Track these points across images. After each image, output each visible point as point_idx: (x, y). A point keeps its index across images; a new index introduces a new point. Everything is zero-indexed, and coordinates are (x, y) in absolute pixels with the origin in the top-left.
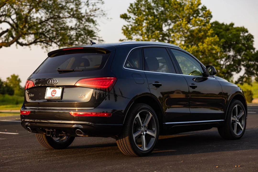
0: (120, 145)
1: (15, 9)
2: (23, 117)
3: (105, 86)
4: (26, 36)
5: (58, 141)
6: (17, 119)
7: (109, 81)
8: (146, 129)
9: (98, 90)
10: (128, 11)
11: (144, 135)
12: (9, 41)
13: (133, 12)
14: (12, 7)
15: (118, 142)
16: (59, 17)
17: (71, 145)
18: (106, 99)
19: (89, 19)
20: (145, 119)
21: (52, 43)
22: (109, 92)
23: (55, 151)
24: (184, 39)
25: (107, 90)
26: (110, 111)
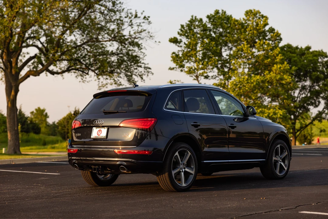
1: (44, 31)
2: (70, 154)
3: (147, 126)
4: (58, 62)
5: (102, 179)
6: (53, 160)
7: (150, 122)
8: (185, 167)
9: (140, 130)
10: (179, 33)
11: (183, 172)
12: (39, 69)
13: (184, 35)
14: (42, 28)
15: (159, 178)
16: (97, 40)
17: (114, 184)
18: (147, 139)
19: (133, 42)
20: (183, 157)
21: (89, 71)
22: (150, 132)
23: (99, 187)
24: (248, 66)
25: (148, 130)
26: (151, 149)
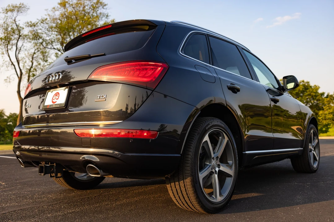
0: (173, 193)
3: (146, 77)
7: (152, 69)
8: (219, 163)
11: (216, 174)
15: (171, 187)
20: (217, 144)
26: (155, 127)
